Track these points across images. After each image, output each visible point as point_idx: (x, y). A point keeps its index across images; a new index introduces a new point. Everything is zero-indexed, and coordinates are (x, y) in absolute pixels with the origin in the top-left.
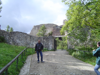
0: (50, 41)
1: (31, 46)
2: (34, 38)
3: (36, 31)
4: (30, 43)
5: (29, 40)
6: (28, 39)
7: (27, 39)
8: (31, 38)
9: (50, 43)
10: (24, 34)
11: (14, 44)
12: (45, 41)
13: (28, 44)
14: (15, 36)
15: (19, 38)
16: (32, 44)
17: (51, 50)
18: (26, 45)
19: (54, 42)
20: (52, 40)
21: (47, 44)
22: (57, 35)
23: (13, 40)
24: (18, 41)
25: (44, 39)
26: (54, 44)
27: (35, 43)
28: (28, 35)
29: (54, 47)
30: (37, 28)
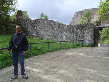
0: (86, 31)
1: (59, 39)
2: (63, 28)
4: (58, 35)
5: (57, 30)
6: (56, 28)
7: (54, 30)
8: (59, 27)
9: (86, 35)
10: (51, 22)
11: (38, 37)
12: (79, 31)
13: (55, 36)
14: (39, 25)
15: (43, 28)
16: (61, 37)
18: (53, 37)
19: (94, 33)
20: (90, 29)
21: (81, 36)
23: (36, 30)
24: (42, 32)
25: (78, 28)
26: (93, 37)
27: (64, 35)
28: (56, 23)
29: (93, 41)
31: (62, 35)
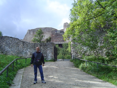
0: (49, 49)
1: (24, 55)
2: (27, 45)
3: (31, 36)
4: (23, 51)
5: (22, 47)
6: (20, 45)
7: (18, 47)
8: (24, 45)
9: (48, 52)
10: (15, 40)
11: (3, 53)
12: (42, 48)
13: (20, 52)
14: (4, 42)
15: (8, 45)
16: (26, 53)
17: (50, 61)
18: (18, 53)
19: (54, 50)
20: (52, 47)
21: (44, 53)
22: (56, 42)
24: (7, 48)
25: (41, 46)
26: (54, 53)
27: (29, 51)
28: (21, 41)
29: (53, 57)
30: (32, 33)
31: (27, 52)
